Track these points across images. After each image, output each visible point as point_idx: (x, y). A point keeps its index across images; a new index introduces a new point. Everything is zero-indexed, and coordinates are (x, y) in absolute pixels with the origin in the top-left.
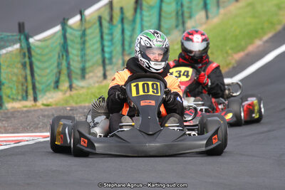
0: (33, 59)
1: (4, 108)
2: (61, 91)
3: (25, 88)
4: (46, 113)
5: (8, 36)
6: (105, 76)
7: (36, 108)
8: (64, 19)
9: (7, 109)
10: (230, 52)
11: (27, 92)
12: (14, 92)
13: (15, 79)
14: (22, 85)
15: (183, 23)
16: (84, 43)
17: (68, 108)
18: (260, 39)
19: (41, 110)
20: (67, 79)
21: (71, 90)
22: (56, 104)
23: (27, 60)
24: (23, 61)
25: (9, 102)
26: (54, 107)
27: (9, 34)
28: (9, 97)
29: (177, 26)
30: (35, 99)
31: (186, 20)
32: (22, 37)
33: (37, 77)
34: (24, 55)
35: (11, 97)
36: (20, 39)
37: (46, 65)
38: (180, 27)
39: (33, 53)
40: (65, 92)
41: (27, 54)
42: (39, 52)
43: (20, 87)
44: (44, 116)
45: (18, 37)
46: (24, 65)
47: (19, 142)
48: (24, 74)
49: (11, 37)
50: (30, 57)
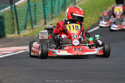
0: (18, 16)
2: (28, 30)
3: (13, 28)
4: (27, 39)
6: (45, 23)
7: (20, 37)
10: (99, 12)
11: (14, 30)
13: (10, 24)
16: (36, 9)
17: (36, 37)
18: (111, 6)
19: (24, 37)
20: (31, 24)
21: (32, 29)
22: (29, 35)
23: (14, 16)
26: (28, 36)
28: (7, 32)
29: (71, 2)
30: (19, 33)
33: (19, 24)
37: (22, 18)
39: (17, 13)
40: (30, 30)
41: (14, 13)
44: (26, 40)
46: (13, 18)
47: (26, 50)
48: (13, 22)
50: (16, 15)
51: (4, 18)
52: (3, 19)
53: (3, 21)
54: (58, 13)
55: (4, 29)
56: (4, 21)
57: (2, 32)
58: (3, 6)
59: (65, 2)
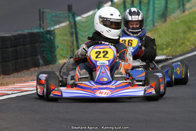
0: (78, 30)
1: (57, 63)
5: (61, 14)
8: (99, 2)
9: (60, 64)
11: (73, 52)
12: (65, 52)
13: (65, 43)
14: (71, 48)
15: (183, 5)
23: (73, 30)
24: (71, 31)
25: (60, 59)
27: (61, 12)
28: (62, 56)
29: (179, 7)
31: (185, 3)
32: (70, 14)
33: (80, 42)
34: (72, 27)
35: (64, 55)
36: (69, 16)
38: (181, 8)
39: (78, 26)
41: (73, 26)
42: (83, 25)
43: (69, 49)
45: (67, 15)
46: (72, 34)
48: (72, 40)
49: (62, 15)
50: (76, 28)
51: (54, 32)
52: (52, 35)
53: (52, 38)
54: (151, 26)
55: (55, 50)
56: (54, 37)
57: (49, 56)
58: (54, 14)
59: (166, 7)
